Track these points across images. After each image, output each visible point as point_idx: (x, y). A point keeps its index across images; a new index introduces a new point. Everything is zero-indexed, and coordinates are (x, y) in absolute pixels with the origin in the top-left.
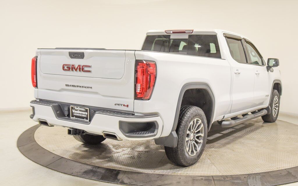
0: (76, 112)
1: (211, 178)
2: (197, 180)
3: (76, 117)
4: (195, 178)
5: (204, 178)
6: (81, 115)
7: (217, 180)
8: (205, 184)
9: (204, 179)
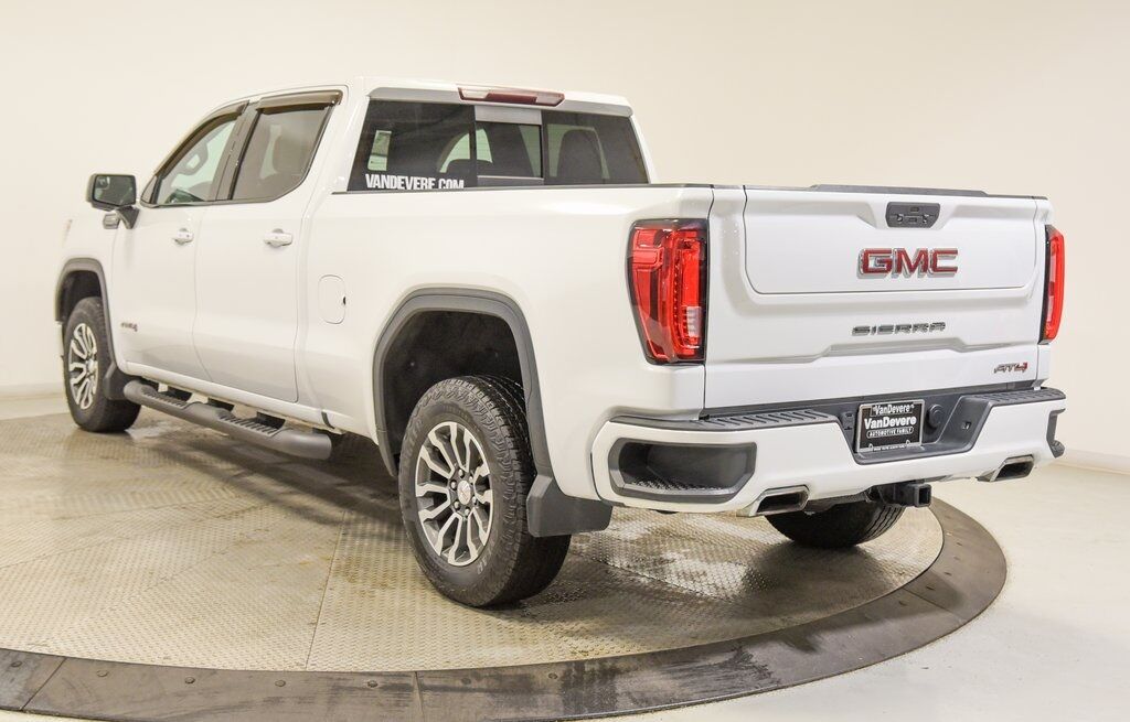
0: (875, 424)
1: (411, 681)
2: (351, 689)
3: (878, 442)
4: (342, 683)
5: (379, 681)
6: (893, 432)
7: (433, 689)
8: (381, 705)
9: (380, 685)
